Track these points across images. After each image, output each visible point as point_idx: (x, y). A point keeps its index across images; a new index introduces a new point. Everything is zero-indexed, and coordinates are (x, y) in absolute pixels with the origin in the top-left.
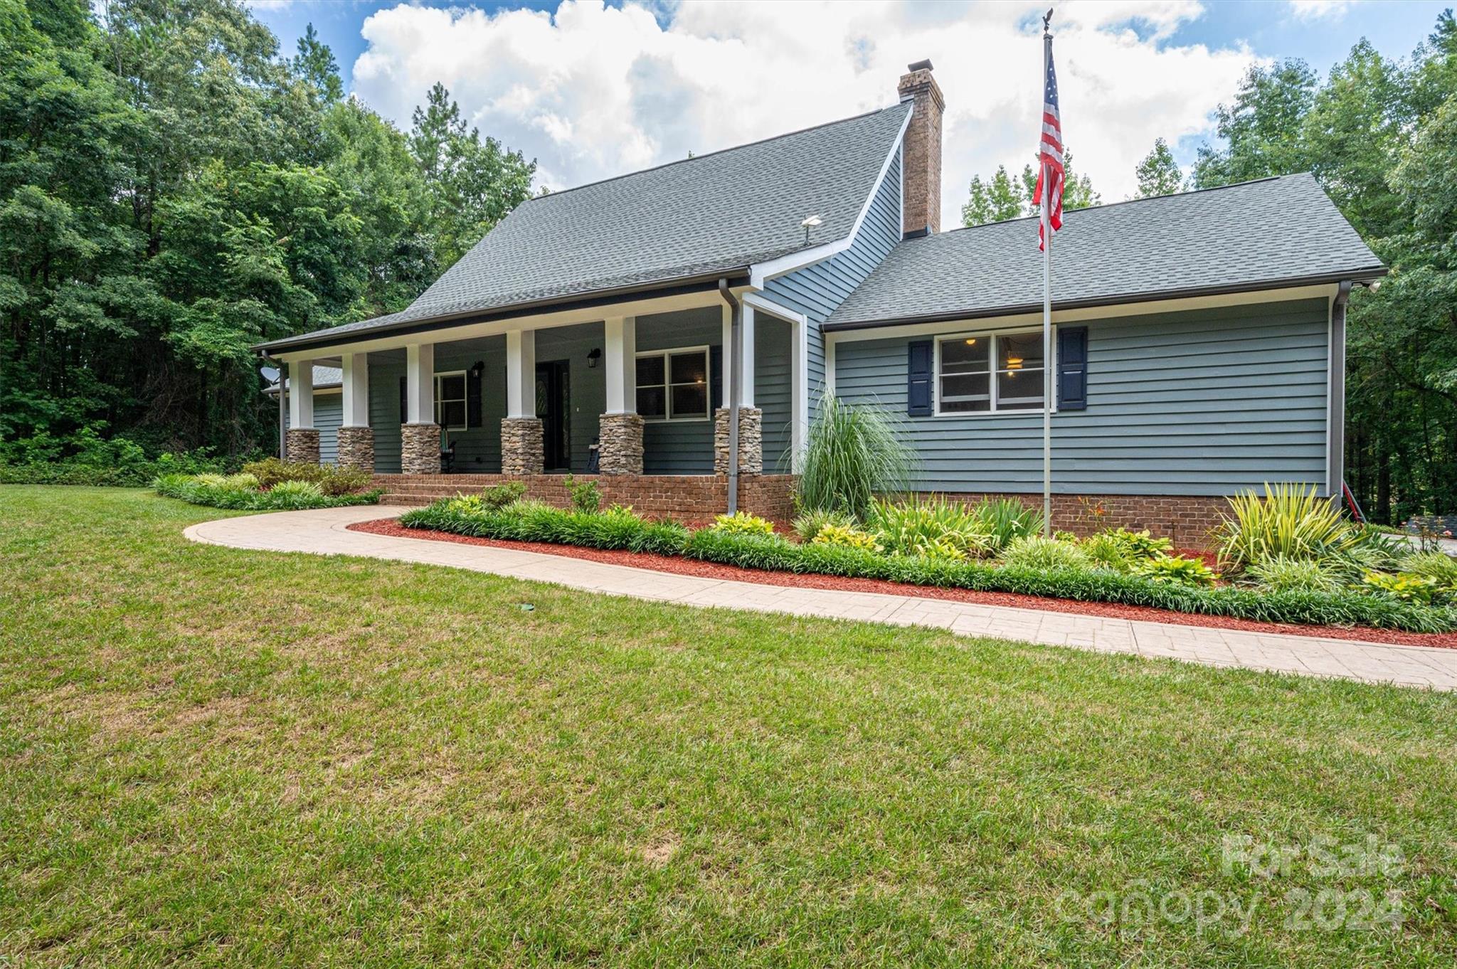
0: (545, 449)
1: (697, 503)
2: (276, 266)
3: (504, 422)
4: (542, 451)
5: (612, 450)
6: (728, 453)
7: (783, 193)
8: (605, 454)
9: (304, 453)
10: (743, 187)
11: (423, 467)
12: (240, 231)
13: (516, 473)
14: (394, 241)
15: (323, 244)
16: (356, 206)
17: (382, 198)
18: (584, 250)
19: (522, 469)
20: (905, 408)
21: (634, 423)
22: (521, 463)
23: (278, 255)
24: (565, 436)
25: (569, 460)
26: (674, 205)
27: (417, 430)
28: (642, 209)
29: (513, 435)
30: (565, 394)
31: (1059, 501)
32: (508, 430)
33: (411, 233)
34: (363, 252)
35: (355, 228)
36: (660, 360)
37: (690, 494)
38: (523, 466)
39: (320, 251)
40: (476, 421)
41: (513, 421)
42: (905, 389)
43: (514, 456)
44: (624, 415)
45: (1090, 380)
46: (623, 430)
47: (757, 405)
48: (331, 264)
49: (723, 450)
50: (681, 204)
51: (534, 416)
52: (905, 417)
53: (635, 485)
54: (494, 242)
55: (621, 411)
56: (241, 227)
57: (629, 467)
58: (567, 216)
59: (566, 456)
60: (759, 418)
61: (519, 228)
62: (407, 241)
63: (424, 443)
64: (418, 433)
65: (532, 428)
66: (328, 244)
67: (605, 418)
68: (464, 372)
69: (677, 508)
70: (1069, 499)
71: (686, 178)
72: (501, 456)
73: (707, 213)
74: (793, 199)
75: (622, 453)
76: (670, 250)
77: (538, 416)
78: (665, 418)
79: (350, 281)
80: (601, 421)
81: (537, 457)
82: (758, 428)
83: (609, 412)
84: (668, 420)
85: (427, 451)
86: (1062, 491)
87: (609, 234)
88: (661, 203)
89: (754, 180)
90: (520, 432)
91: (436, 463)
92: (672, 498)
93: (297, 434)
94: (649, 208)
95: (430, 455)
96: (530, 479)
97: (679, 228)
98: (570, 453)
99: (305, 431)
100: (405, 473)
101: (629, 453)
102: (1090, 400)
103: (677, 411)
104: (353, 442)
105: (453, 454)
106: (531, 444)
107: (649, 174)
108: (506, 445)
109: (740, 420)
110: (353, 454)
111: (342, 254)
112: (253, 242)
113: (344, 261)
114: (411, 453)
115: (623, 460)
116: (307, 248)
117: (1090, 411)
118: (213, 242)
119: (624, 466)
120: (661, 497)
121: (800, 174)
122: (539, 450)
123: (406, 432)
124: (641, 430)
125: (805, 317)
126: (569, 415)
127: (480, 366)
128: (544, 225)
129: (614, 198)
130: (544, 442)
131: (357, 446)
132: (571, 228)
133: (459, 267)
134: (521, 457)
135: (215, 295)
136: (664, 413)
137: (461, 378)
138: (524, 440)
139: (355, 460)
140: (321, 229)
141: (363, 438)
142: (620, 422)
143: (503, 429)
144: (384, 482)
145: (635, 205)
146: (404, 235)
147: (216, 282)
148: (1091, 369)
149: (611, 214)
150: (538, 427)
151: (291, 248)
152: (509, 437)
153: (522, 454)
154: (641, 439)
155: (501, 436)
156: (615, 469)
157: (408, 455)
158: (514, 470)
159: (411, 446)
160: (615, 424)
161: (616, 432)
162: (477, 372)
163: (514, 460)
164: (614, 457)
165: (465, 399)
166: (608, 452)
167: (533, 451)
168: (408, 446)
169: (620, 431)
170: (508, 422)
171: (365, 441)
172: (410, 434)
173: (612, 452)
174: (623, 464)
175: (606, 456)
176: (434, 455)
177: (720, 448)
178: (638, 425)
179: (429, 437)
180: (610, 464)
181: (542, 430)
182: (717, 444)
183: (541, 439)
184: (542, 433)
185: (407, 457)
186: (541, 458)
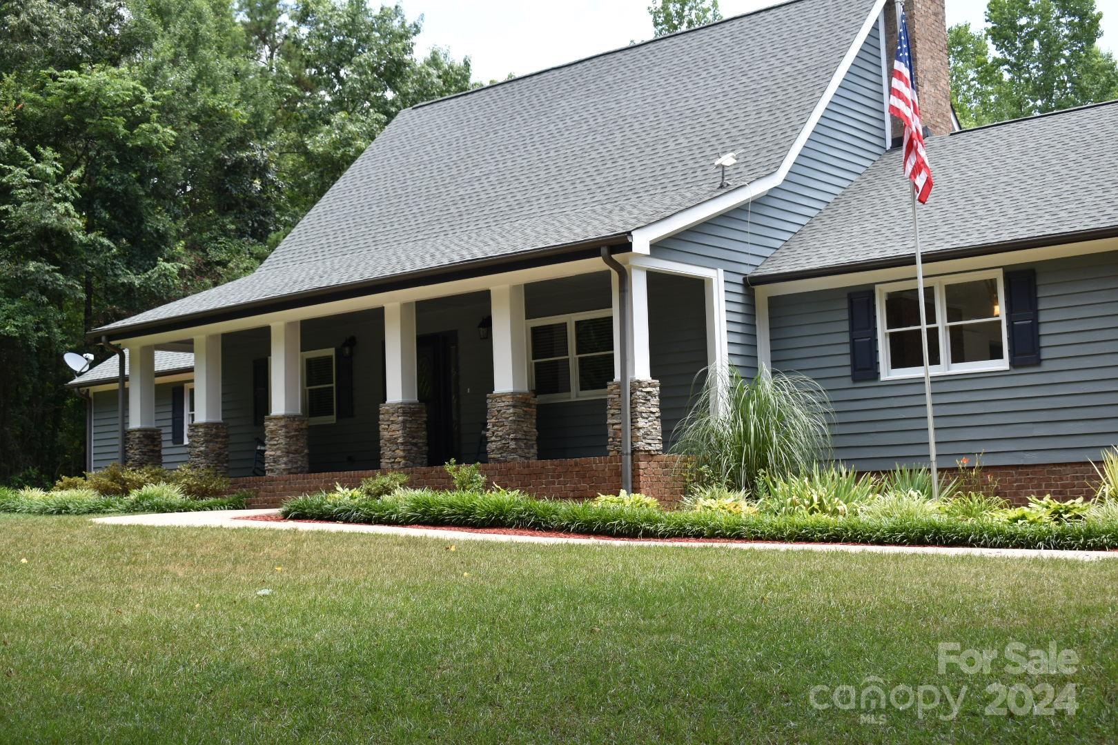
1: (590, 487)
3: (383, 408)
4: (425, 441)
5: (500, 434)
6: (620, 430)
7: (719, 106)
8: (493, 438)
10: (675, 96)
11: (289, 466)
13: (396, 465)
16: (167, 111)
17: (203, 97)
18: (477, 186)
19: (403, 462)
20: (848, 371)
21: (527, 403)
22: (401, 453)
26: (591, 122)
27: (282, 423)
28: (552, 127)
29: (393, 422)
30: (453, 375)
31: (1021, 474)
32: (387, 417)
35: (165, 144)
37: (584, 477)
38: (404, 458)
40: (346, 411)
41: (393, 405)
42: (846, 349)
43: (394, 447)
44: (515, 394)
45: (1043, 330)
46: (511, 411)
47: (653, 376)
49: (616, 427)
50: (600, 120)
51: (416, 400)
52: (847, 383)
53: (527, 471)
54: (365, 173)
55: (510, 388)
57: (520, 452)
58: (458, 134)
60: (656, 391)
61: (397, 153)
62: (237, 154)
63: (290, 438)
64: (284, 427)
65: (414, 414)
67: (493, 399)
68: (330, 352)
69: (571, 494)
70: (1030, 470)
71: (610, 79)
72: (379, 448)
73: (629, 134)
74: (730, 115)
75: (512, 436)
76: (580, 187)
77: (420, 399)
78: (570, 397)
79: (161, 221)
80: (489, 401)
81: (420, 448)
82: (655, 401)
83: (497, 391)
84: (574, 398)
85: (293, 448)
86: (1022, 462)
87: (509, 164)
88: (576, 117)
89: (690, 86)
90: (400, 419)
91: (304, 461)
92: (565, 484)
93: (138, 434)
94: (561, 125)
95: (296, 451)
96: (412, 473)
97: (594, 155)
98: (460, 444)
99: (146, 430)
100: (268, 474)
101: (519, 436)
102: (1045, 354)
103: (585, 386)
104: (208, 441)
106: (413, 433)
107: (565, 71)
108: (385, 434)
109: (633, 393)
110: (206, 455)
114: (275, 451)
115: (512, 445)
117: (1046, 366)
119: (514, 451)
120: (555, 483)
121: (744, 79)
122: (421, 437)
123: (270, 426)
124: (533, 410)
125: (721, 271)
126: (458, 397)
127: (351, 342)
128: (429, 148)
129: (518, 108)
130: (428, 429)
131: (211, 445)
132: (463, 153)
133: (320, 210)
134: (401, 448)
136: (570, 391)
137: (329, 359)
138: (404, 428)
139: (208, 462)
141: (217, 436)
142: (508, 401)
143: (381, 417)
145: (545, 120)
148: (1043, 317)
149: (513, 133)
150: (420, 412)
151: (84, 184)
152: (389, 425)
153: (402, 444)
154: (534, 421)
155: (379, 425)
156: (504, 455)
157: (273, 453)
158: (394, 462)
159: (276, 443)
160: (503, 404)
161: (505, 412)
162: (347, 350)
163: (394, 451)
164: (503, 442)
165: (334, 385)
166: (496, 436)
167: (414, 441)
168: (272, 443)
169: (508, 411)
170: (387, 408)
171: (220, 439)
172: (274, 428)
173: (501, 436)
174: (513, 449)
175: (495, 441)
176: (302, 452)
177: (613, 425)
178: (529, 405)
179: (296, 430)
180: (499, 449)
181: (425, 415)
182: (609, 421)
183: (424, 426)
184: (425, 419)
185: (271, 455)
186: (424, 448)
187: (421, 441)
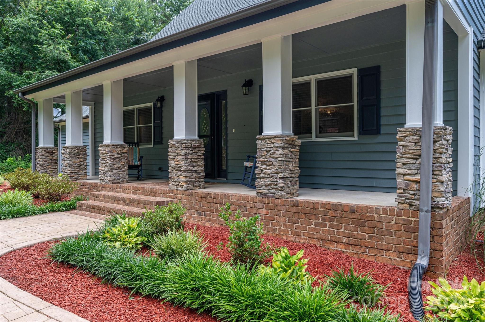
0: (206, 166)
1: (370, 237)
2: (64, 51)
3: (171, 143)
4: (203, 168)
5: (269, 172)
6: (417, 182)
8: (262, 175)
9: (46, 163)
11: (113, 178)
12: (46, 32)
13: (180, 188)
14: (131, 37)
15: (91, 39)
16: (110, 17)
17: (124, 12)
19: (185, 185)
21: (292, 144)
22: (184, 179)
23: (66, 45)
24: (224, 152)
25: (226, 171)
27: (108, 149)
29: (178, 154)
30: (224, 120)
32: (173, 150)
33: (140, 33)
34: (114, 43)
35: (109, 30)
36: (308, 84)
37: (362, 225)
38: (186, 182)
39: (91, 43)
40: (159, 140)
41: (178, 141)
43: (178, 174)
44: (282, 136)
46: (281, 152)
48: (96, 50)
49: (409, 177)
51: (196, 137)
53: (294, 209)
55: (279, 132)
56: (46, 30)
59: (224, 168)
62: (138, 37)
63: (114, 159)
64: (110, 151)
65: (194, 148)
66: (95, 39)
67: (262, 140)
68: (151, 104)
72: (168, 173)
75: (280, 175)
77: (200, 136)
78: (311, 137)
80: (258, 142)
81: (199, 174)
83: (266, 132)
84: (314, 139)
85: (116, 166)
90: (184, 152)
91: (124, 174)
92: (338, 228)
93: (41, 150)
95: (119, 168)
96: (192, 195)
98: (227, 166)
99: (47, 148)
100: (100, 182)
101: (287, 175)
103: (321, 131)
104: (71, 157)
105: (141, 165)
106: (193, 162)
108: (172, 163)
109: (435, 142)
110: (71, 166)
111: (102, 44)
112: (52, 38)
113: (104, 49)
114: (105, 167)
115: (281, 183)
116: (83, 42)
118: (33, 40)
120: (325, 226)
122: (200, 166)
123: (102, 150)
124: (297, 151)
126: (227, 135)
127: (161, 99)
130: (206, 159)
131: (74, 160)
134: (184, 174)
135: (34, 69)
136: (311, 133)
137: (149, 109)
138: (187, 159)
139: (72, 170)
140: (91, 31)
141: (78, 154)
142: (278, 143)
143: (170, 149)
144: (88, 188)
146: (137, 33)
147: (36, 62)
150: (199, 147)
151: (74, 41)
152: (175, 156)
153: (185, 172)
154: (297, 160)
155: (168, 155)
156: (272, 191)
157: (103, 169)
158: (178, 185)
159: (105, 162)
160: (272, 145)
161: (274, 153)
162: (159, 104)
163: (178, 176)
164: (272, 179)
165: (152, 125)
166: (265, 174)
167: (195, 169)
168: (103, 162)
169: (277, 152)
170: (174, 143)
171: (81, 156)
172: (104, 152)
173: (269, 174)
174: (281, 187)
175: (263, 178)
176: (123, 168)
177: (404, 175)
178: (294, 146)
179: (118, 154)
180: (267, 186)
181: (204, 149)
182: (399, 171)
183: (202, 157)
184: (203, 152)
185: (102, 170)
186: (202, 174)
187: (200, 168)
